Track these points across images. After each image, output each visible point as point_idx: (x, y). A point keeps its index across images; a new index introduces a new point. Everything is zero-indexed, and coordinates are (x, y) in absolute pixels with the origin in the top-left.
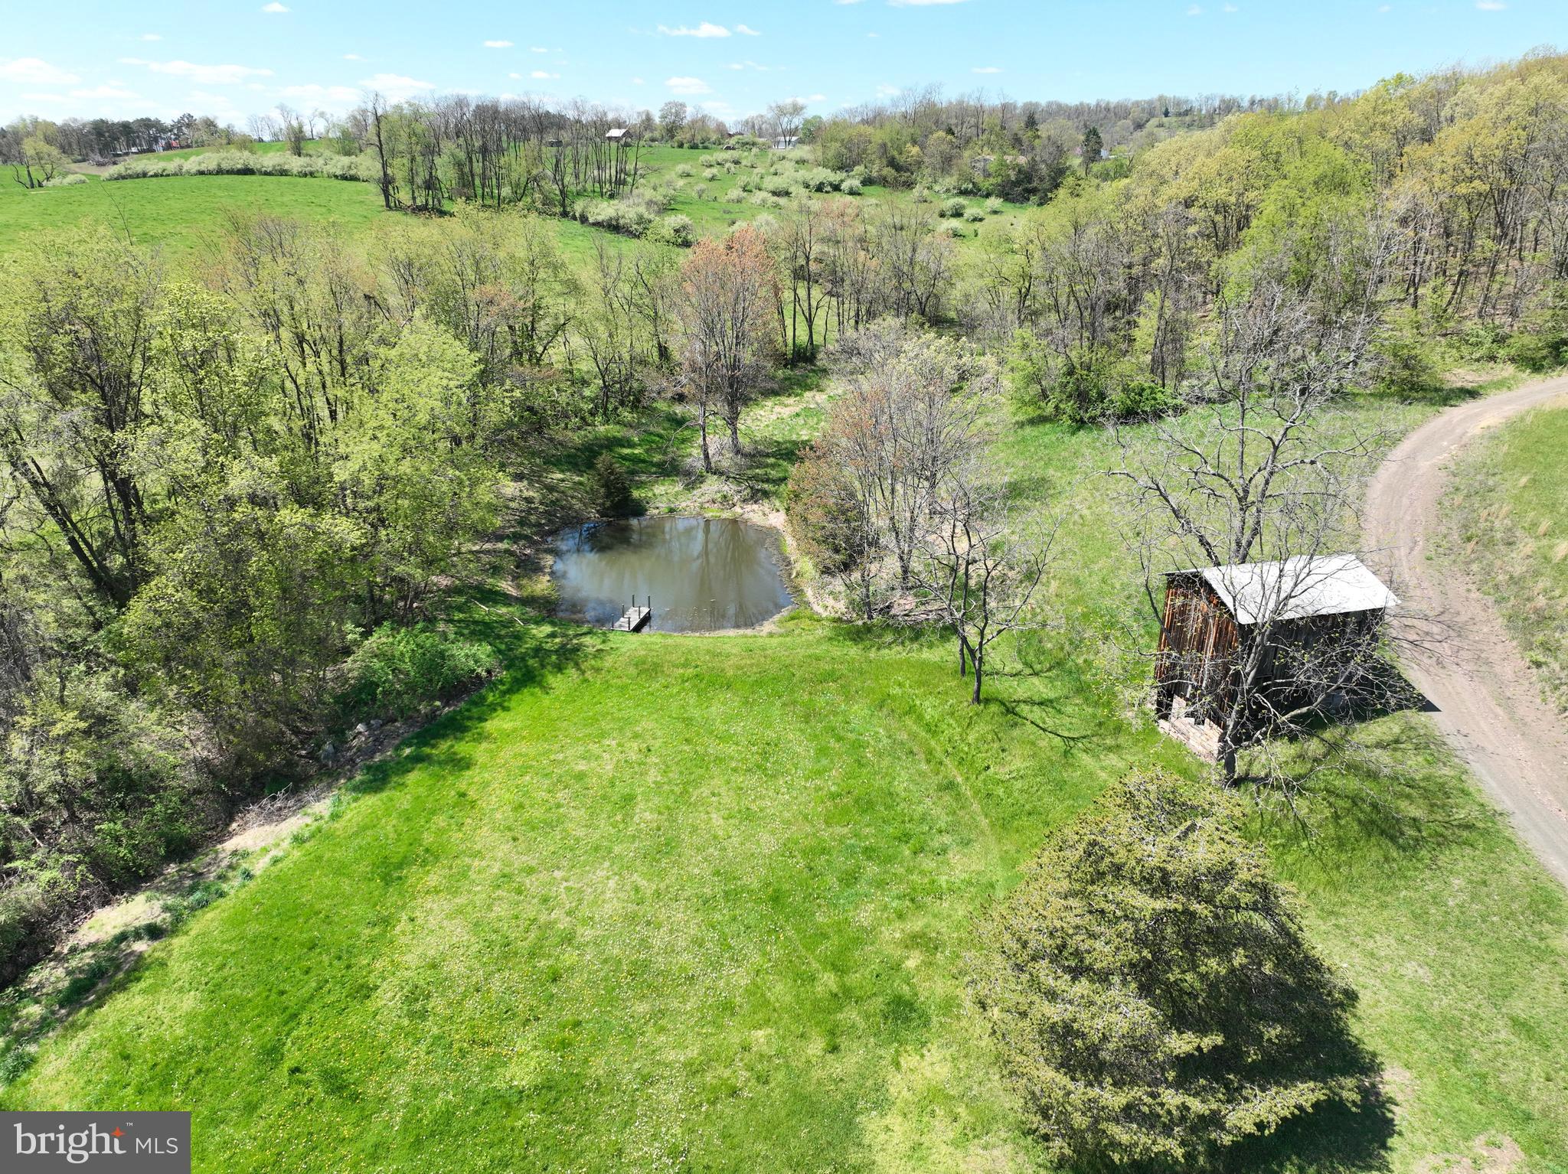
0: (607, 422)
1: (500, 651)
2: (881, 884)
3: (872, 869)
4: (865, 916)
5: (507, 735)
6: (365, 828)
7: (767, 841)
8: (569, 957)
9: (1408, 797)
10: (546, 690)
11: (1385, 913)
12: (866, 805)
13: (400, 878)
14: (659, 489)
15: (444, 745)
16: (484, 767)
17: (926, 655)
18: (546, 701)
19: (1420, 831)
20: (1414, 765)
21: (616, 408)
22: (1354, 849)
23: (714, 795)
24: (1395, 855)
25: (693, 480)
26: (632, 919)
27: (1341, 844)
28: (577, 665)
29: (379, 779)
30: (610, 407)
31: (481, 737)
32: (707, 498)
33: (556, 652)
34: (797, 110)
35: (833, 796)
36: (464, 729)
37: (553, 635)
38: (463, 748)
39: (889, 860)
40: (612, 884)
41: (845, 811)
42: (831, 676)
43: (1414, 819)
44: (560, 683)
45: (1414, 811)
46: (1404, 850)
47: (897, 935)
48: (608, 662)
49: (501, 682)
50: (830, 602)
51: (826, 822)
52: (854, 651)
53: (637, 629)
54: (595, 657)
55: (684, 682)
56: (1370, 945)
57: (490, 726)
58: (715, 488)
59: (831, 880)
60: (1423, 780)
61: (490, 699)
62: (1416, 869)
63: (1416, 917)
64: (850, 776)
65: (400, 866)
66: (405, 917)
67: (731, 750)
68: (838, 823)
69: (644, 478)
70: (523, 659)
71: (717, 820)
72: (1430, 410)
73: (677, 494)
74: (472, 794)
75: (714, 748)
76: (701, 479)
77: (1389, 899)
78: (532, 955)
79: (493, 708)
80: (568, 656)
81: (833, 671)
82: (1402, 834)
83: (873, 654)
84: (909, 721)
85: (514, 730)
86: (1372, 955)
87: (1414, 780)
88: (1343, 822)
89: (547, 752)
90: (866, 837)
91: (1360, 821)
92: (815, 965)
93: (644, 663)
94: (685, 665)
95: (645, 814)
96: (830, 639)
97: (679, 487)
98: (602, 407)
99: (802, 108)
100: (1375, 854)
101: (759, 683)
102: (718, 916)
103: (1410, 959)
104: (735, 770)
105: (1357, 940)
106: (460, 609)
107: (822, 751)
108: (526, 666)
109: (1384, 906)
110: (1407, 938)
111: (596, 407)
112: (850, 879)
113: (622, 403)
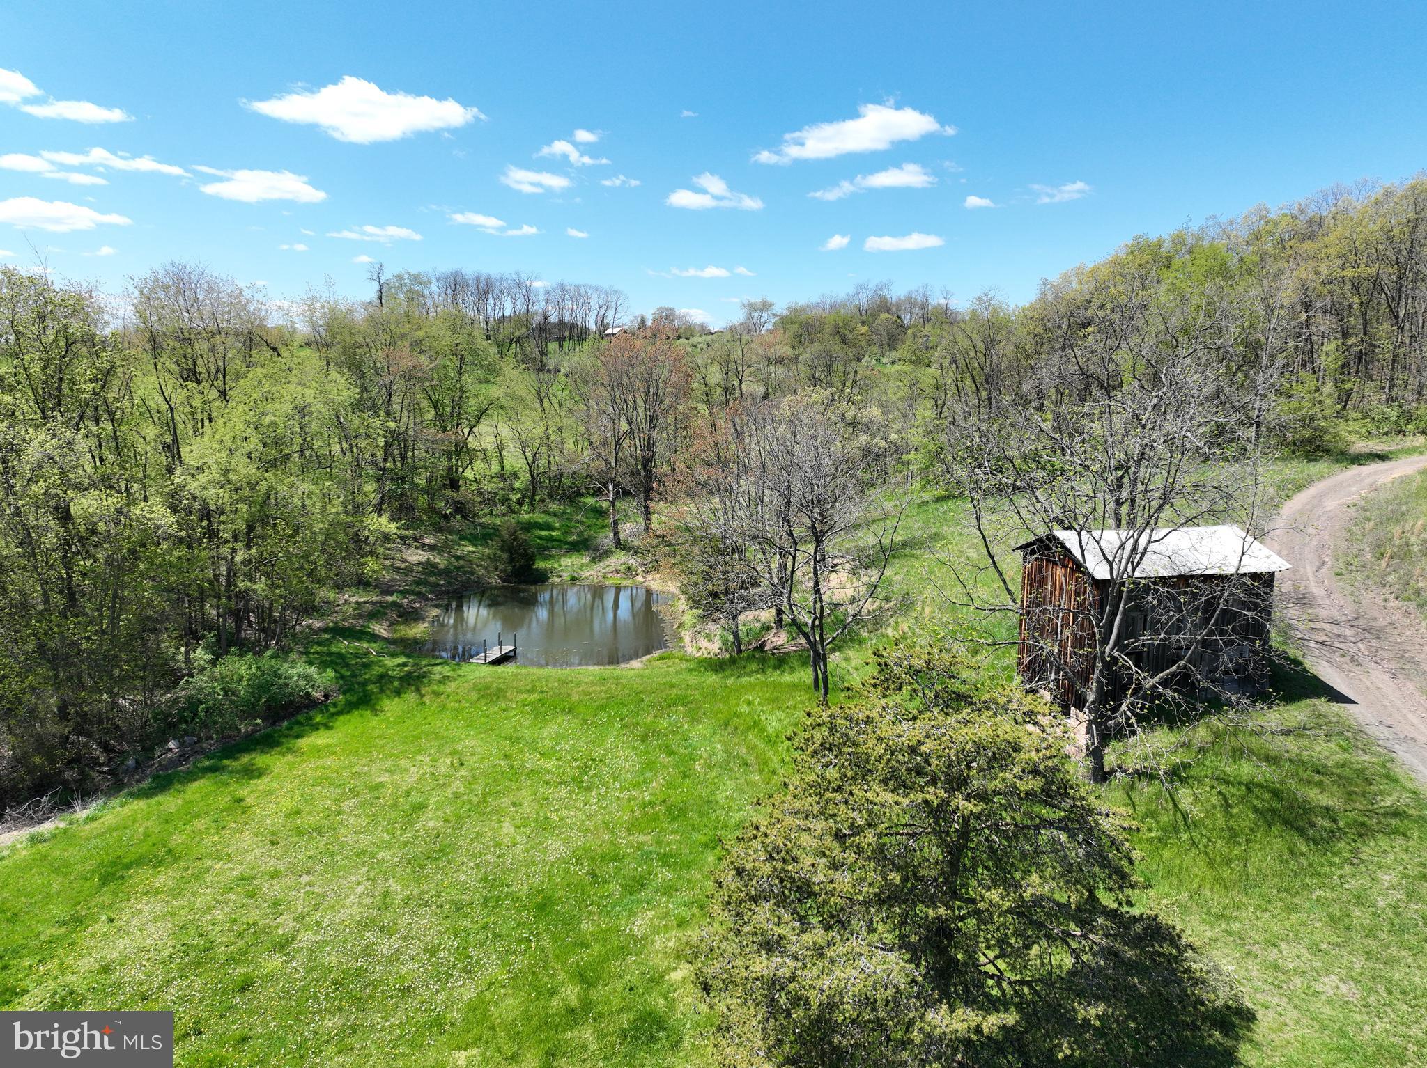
0: (532, 511)
1: (342, 677)
4: (641, 923)
5: (318, 751)
6: (117, 829)
7: (555, 848)
8: (272, 964)
9: (1320, 784)
10: (375, 712)
11: (1293, 918)
12: (677, 813)
13: (123, 878)
14: (566, 561)
15: (246, 759)
16: (278, 778)
17: (787, 678)
18: (374, 721)
19: (1335, 821)
20: (1325, 751)
21: (543, 500)
22: (1248, 841)
24: (1304, 848)
25: (600, 554)
26: (364, 925)
27: (1233, 836)
28: (418, 690)
29: (160, 786)
30: (537, 498)
31: (290, 751)
32: (612, 569)
33: (401, 678)
35: (644, 805)
36: (278, 744)
37: (404, 665)
38: (261, 760)
40: (360, 889)
41: (655, 818)
42: (683, 701)
43: (1327, 809)
44: (392, 706)
45: (1325, 800)
46: (1316, 843)
47: (671, 944)
48: (451, 687)
49: (335, 705)
51: (629, 830)
52: (712, 679)
53: (499, 661)
54: (440, 682)
55: (524, 705)
56: (1273, 955)
57: (303, 743)
58: (622, 561)
59: (615, 888)
60: (1337, 765)
61: (318, 719)
62: (1332, 864)
63: (1334, 920)
64: (669, 785)
65: (128, 866)
66: (104, 917)
67: (551, 764)
69: (553, 552)
70: (364, 684)
72: (1336, 467)
73: (581, 568)
76: (608, 554)
77: (1297, 900)
79: (316, 728)
80: (413, 681)
82: (1312, 825)
84: (751, 737)
85: (328, 746)
86: (1277, 967)
87: (1325, 766)
89: (349, 767)
90: (669, 844)
92: (561, 977)
93: (488, 688)
94: (529, 692)
95: (430, 821)
98: (530, 496)
99: (771, 305)
100: (1278, 844)
101: (603, 708)
102: (467, 923)
103: (1328, 972)
105: (1254, 949)
108: (364, 691)
109: (1290, 909)
110: (1323, 946)
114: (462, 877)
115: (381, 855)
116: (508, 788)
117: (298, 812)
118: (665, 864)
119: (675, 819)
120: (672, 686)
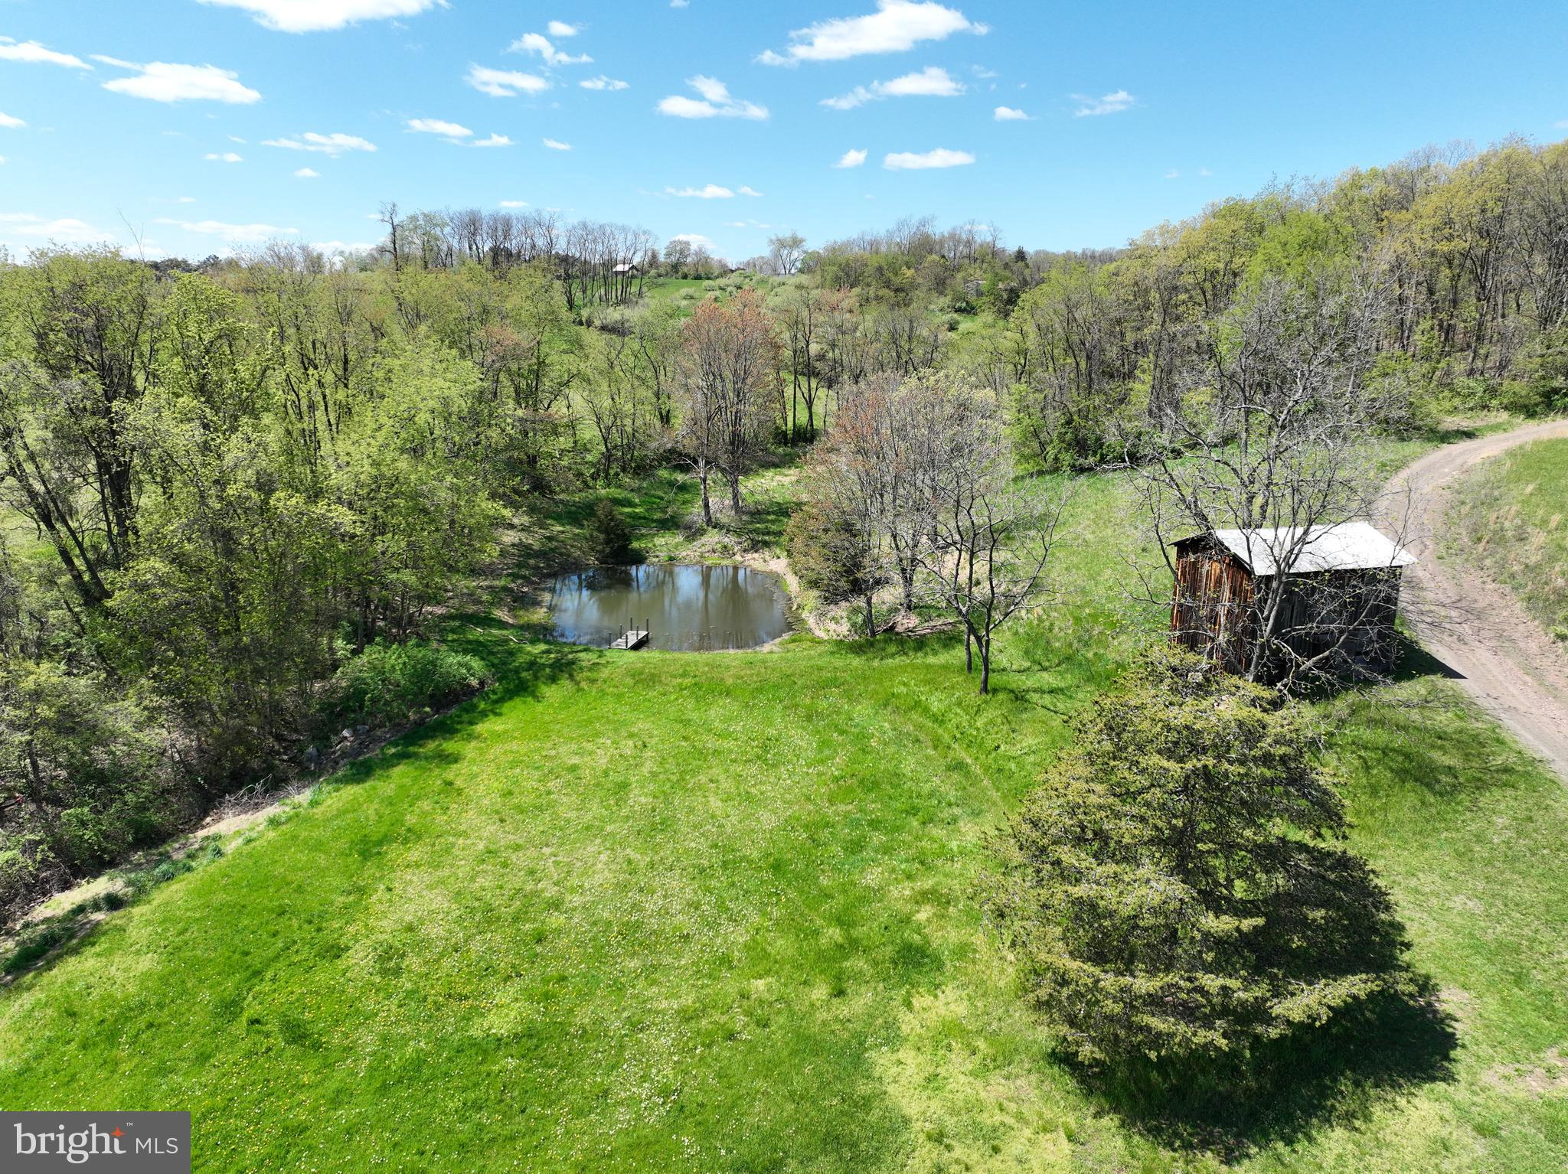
0: (609, 486)
1: (493, 665)
2: (887, 850)
3: (878, 838)
4: (873, 877)
5: (498, 736)
6: (346, 812)
7: (767, 820)
8: (556, 920)
9: (1441, 748)
10: (537, 699)
11: (1427, 854)
12: (871, 785)
13: (379, 853)
14: (659, 541)
15: (432, 745)
16: (473, 761)
17: (931, 660)
18: (539, 708)
19: (1456, 777)
20: (1444, 719)
21: (617, 474)
22: (1388, 796)
23: (711, 781)
24: (1432, 800)
25: (693, 533)
26: (623, 887)
27: (1374, 791)
28: (571, 677)
29: (362, 772)
30: (612, 472)
31: (471, 737)
32: (707, 548)
33: (551, 666)
34: (796, 242)
35: (837, 780)
36: (455, 731)
37: (548, 652)
38: (450, 746)
39: (897, 829)
40: (603, 857)
41: (850, 790)
42: (833, 682)
43: (1450, 768)
44: (552, 693)
45: (1447, 760)
46: (1441, 795)
47: (907, 892)
48: (605, 673)
49: (494, 692)
50: (832, 626)
51: (829, 801)
52: (856, 662)
53: (637, 647)
54: (590, 670)
55: (682, 689)
56: (1413, 883)
57: (480, 728)
58: (716, 539)
59: (836, 849)
60: (1455, 732)
61: (482, 705)
62: (1456, 811)
63: (1460, 855)
64: (854, 761)
65: (380, 843)
66: (382, 887)
67: (730, 744)
68: (842, 802)
69: (644, 531)
70: (517, 671)
71: (715, 803)
72: (1429, 446)
73: (676, 546)
74: (459, 783)
75: (711, 743)
76: (701, 532)
77: (1429, 840)
78: (516, 919)
79: (484, 714)
80: (563, 668)
81: (836, 679)
82: (1438, 781)
83: (876, 663)
84: (914, 716)
85: (506, 732)
86: (1417, 891)
87: (1445, 733)
88: (1375, 772)
89: (536, 750)
90: (872, 812)
91: (1392, 770)
92: (819, 922)
93: (641, 673)
94: (684, 675)
95: (640, 798)
96: (832, 653)
97: (680, 539)
98: (603, 470)
99: (802, 241)
100: (1412, 799)
101: (760, 690)
102: (714, 883)
103: (1457, 893)
104: (734, 761)
105: (1399, 878)
106: (453, 631)
107: (824, 744)
108: (519, 678)
109: (1424, 847)
110: (1452, 874)
111: (598, 470)
112: (855, 847)
113: (624, 470)
114: (693, 845)
115: (609, 828)
116: (700, 767)
117: (510, 793)
118: (875, 829)
119: (870, 790)
120: (820, 669)
